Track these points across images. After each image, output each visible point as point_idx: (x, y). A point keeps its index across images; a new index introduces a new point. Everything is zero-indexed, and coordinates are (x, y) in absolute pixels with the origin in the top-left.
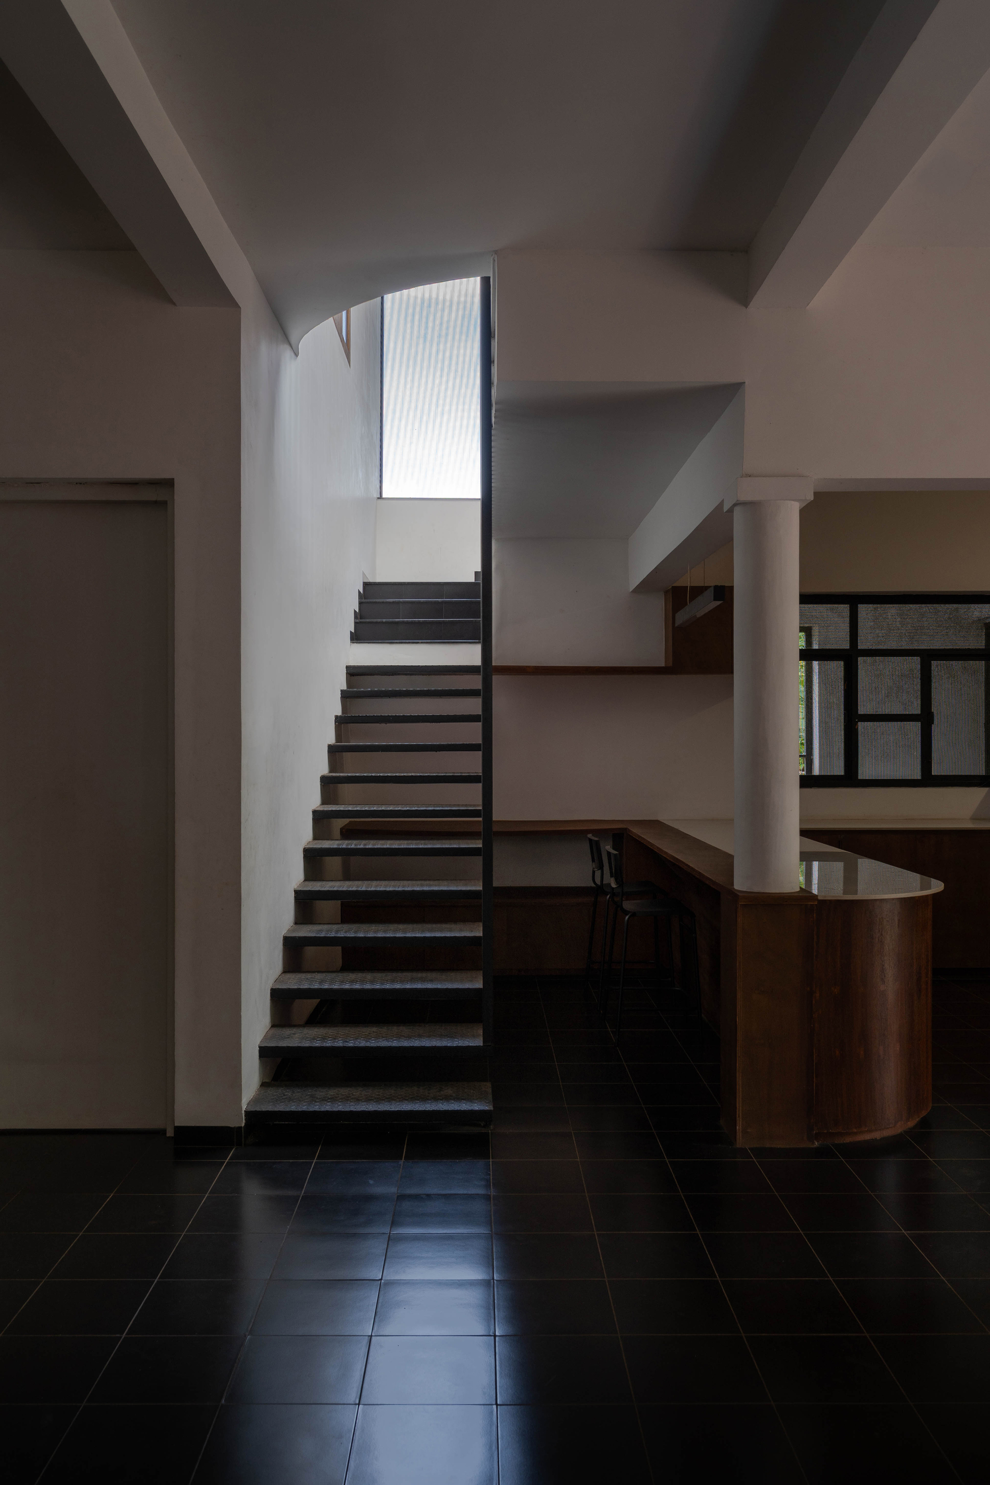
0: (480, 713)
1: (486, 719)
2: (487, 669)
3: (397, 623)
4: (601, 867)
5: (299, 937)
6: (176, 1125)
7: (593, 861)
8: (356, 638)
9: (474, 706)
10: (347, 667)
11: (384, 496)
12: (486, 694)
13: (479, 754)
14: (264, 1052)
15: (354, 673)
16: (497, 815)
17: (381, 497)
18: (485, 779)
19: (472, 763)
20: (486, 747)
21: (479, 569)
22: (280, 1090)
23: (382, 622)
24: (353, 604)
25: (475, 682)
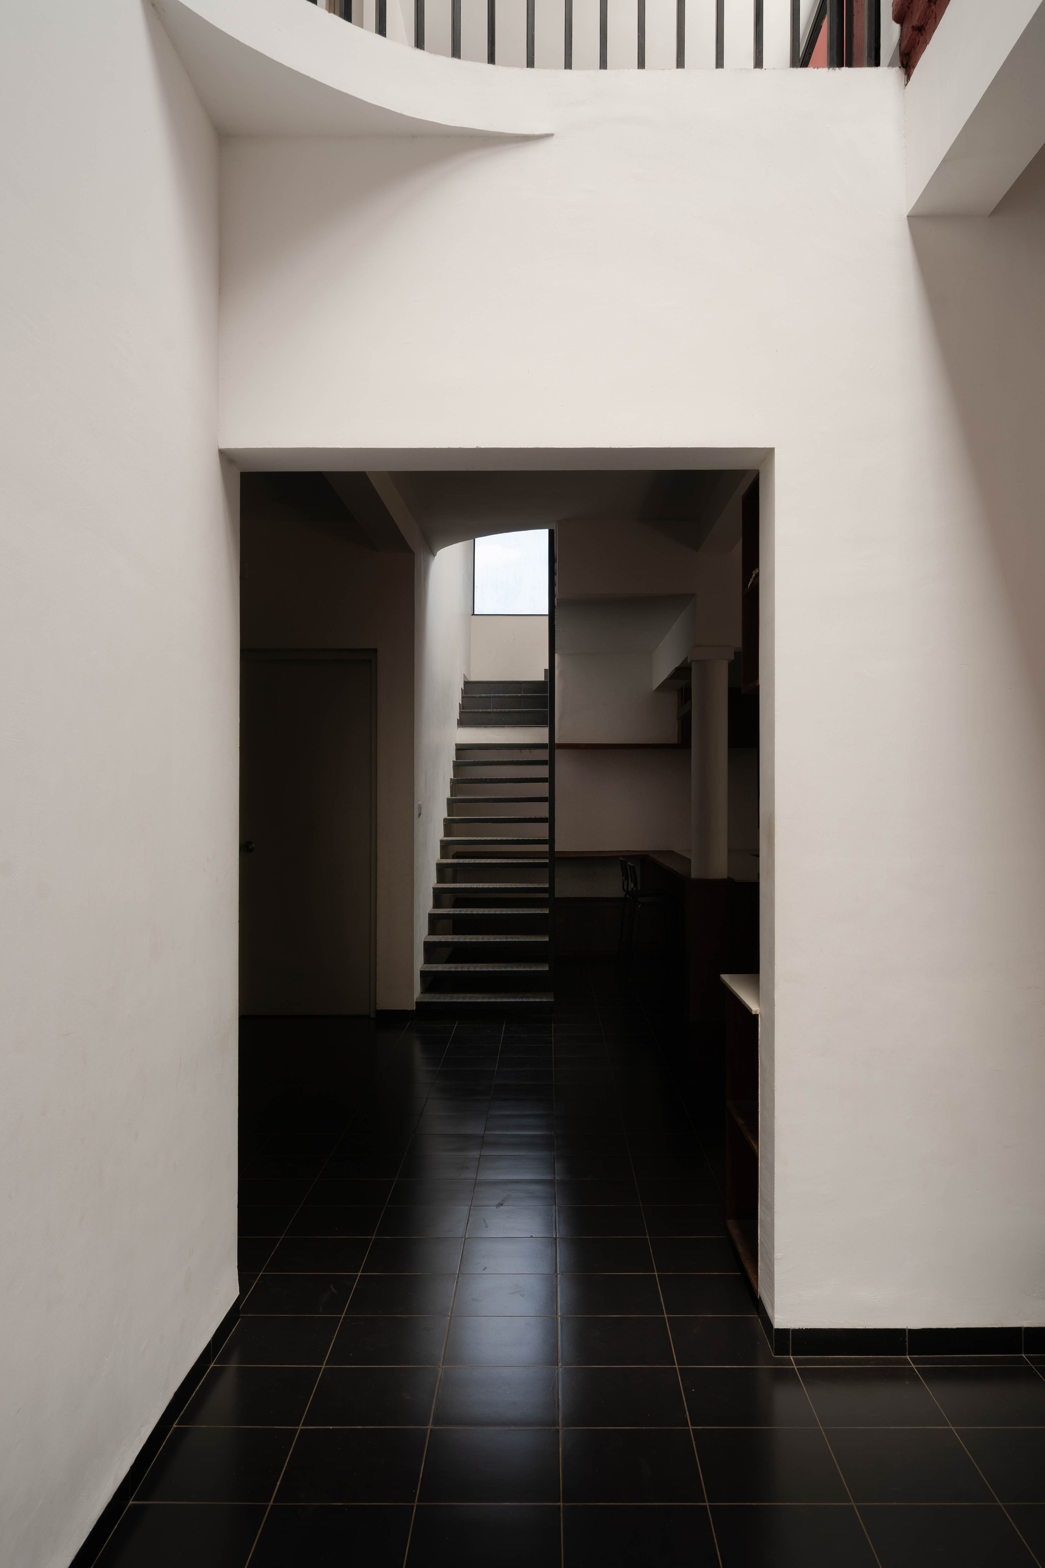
0: (548, 777)
1: (551, 780)
2: (552, 746)
3: (489, 712)
4: (627, 879)
5: (438, 914)
6: (377, 1009)
7: (623, 875)
8: (462, 723)
9: (543, 771)
10: (456, 744)
11: (475, 613)
12: (551, 763)
13: (547, 804)
14: (423, 974)
15: (461, 749)
16: (558, 848)
17: (473, 614)
18: (550, 820)
19: (542, 810)
20: (551, 799)
21: (547, 668)
22: (432, 995)
23: (479, 712)
24: (457, 699)
25: (544, 755)
